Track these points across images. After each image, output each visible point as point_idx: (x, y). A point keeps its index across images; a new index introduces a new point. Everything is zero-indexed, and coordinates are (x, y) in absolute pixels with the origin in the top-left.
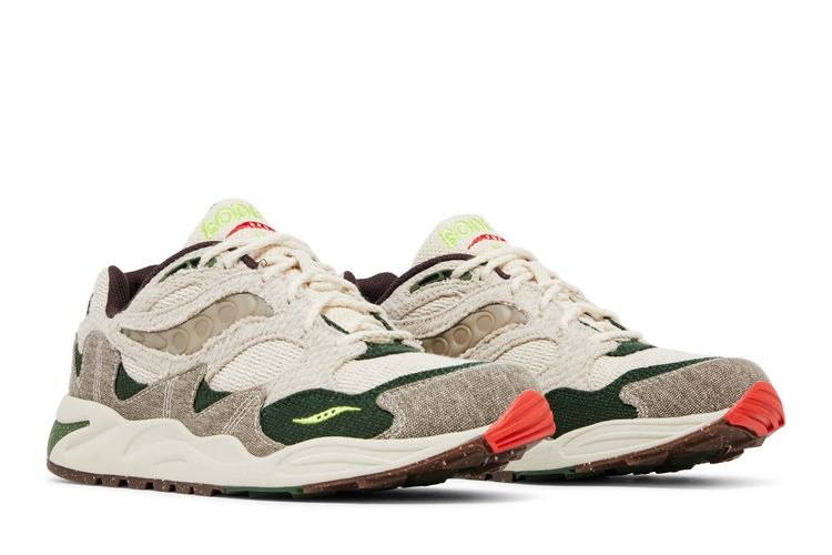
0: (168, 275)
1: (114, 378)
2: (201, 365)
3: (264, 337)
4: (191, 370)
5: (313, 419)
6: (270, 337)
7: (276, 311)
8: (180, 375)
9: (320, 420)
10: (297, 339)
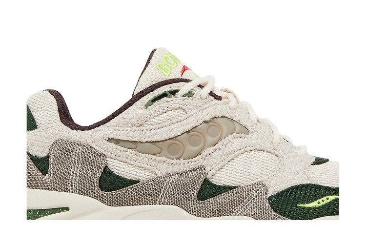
0: (154, 101)
1: (99, 175)
2: (202, 167)
3: (248, 148)
4: (191, 171)
5: (314, 204)
6: (253, 148)
7: (251, 130)
8: (180, 174)
9: (320, 205)
10: (271, 150)
